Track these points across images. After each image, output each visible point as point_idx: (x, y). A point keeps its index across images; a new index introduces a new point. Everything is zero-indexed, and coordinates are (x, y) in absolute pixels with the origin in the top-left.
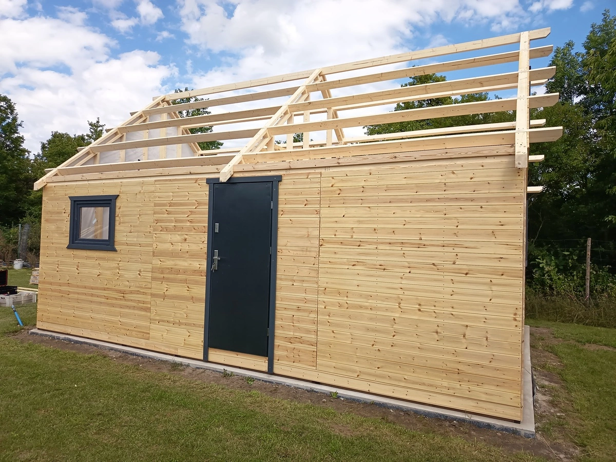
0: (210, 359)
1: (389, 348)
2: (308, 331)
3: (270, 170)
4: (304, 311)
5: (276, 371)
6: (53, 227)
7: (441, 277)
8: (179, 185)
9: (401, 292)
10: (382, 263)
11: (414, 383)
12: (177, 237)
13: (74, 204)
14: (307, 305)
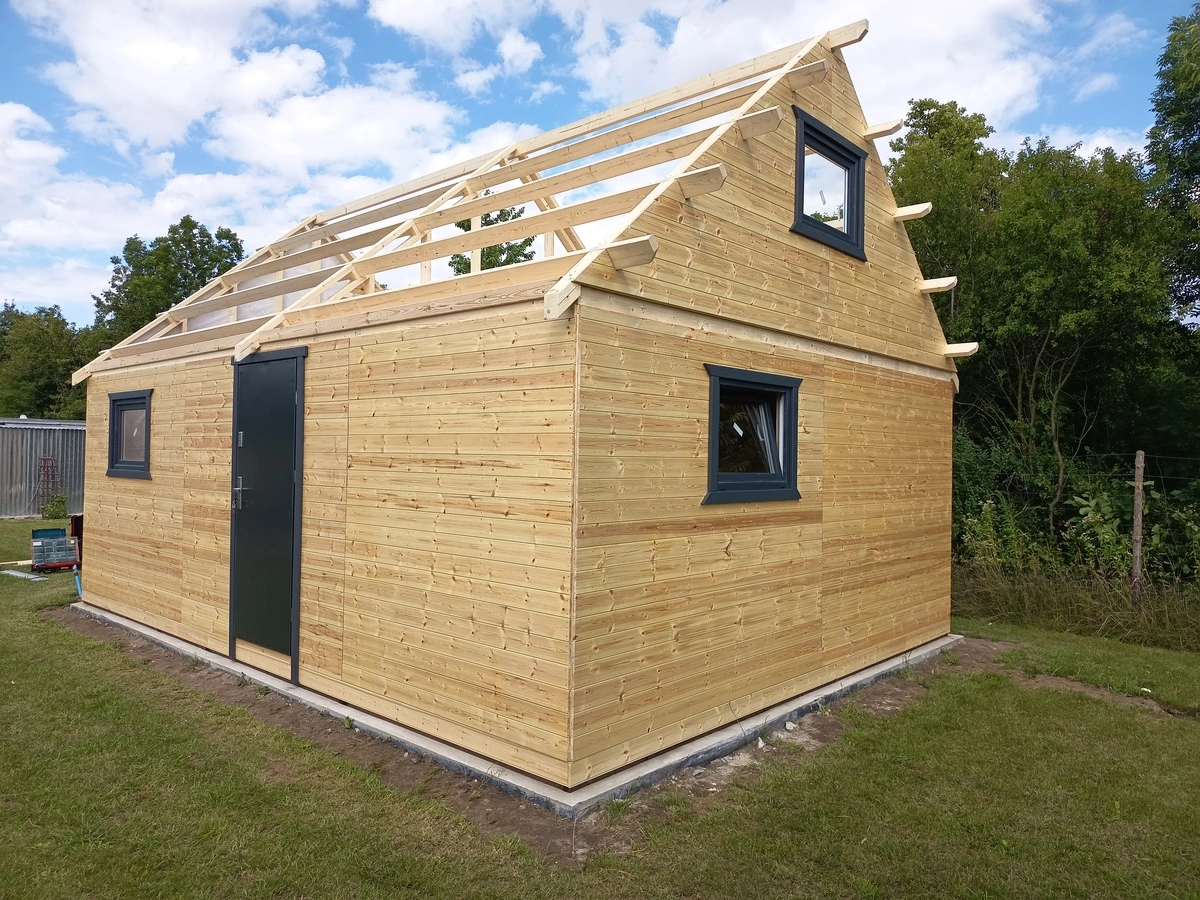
0: (240, 655)
1: (419, 645)
2: (334, 616)
3: (297, 338)
4: (331, 579)
5: (302, 680)
6: (96, 442)
7: (477, 520)
8: (207, 369)
9: (433, 546)
10: (415, 496)
11: (447, 709)
12: (205, 456)
13: (113, 406)
14: (334, 570)
